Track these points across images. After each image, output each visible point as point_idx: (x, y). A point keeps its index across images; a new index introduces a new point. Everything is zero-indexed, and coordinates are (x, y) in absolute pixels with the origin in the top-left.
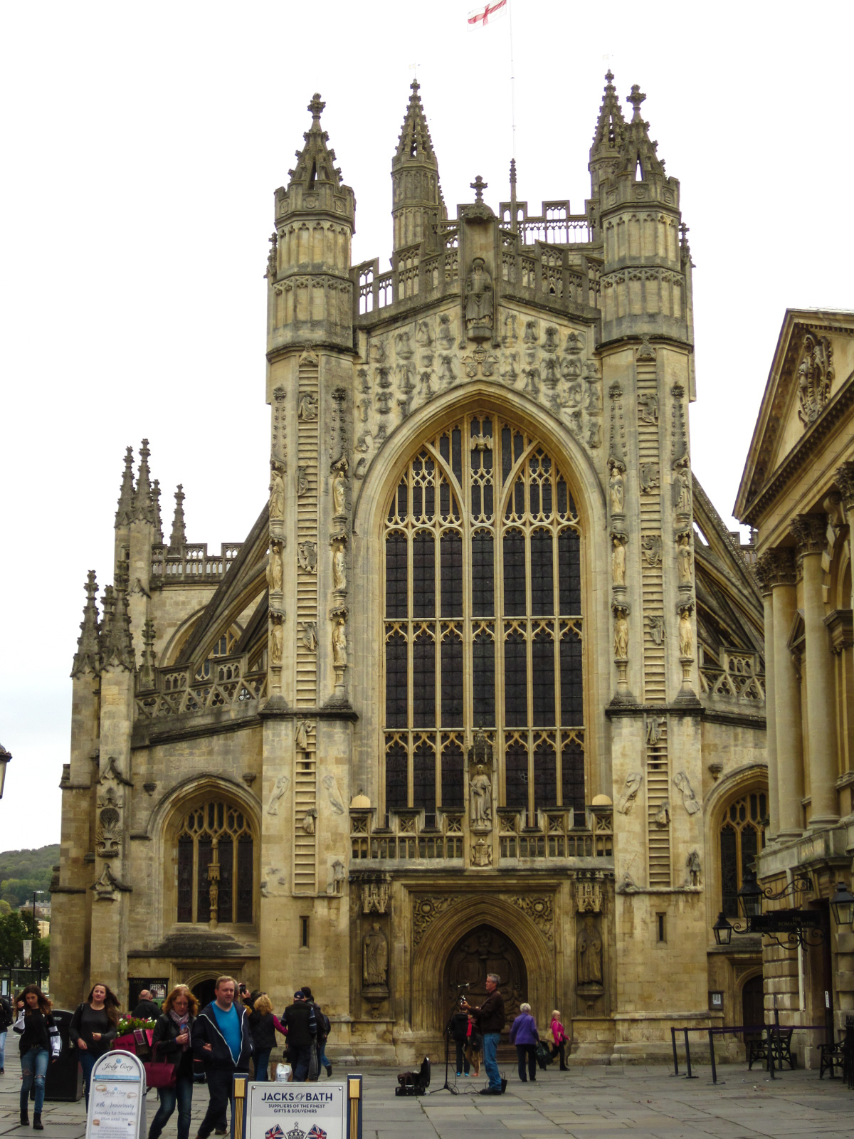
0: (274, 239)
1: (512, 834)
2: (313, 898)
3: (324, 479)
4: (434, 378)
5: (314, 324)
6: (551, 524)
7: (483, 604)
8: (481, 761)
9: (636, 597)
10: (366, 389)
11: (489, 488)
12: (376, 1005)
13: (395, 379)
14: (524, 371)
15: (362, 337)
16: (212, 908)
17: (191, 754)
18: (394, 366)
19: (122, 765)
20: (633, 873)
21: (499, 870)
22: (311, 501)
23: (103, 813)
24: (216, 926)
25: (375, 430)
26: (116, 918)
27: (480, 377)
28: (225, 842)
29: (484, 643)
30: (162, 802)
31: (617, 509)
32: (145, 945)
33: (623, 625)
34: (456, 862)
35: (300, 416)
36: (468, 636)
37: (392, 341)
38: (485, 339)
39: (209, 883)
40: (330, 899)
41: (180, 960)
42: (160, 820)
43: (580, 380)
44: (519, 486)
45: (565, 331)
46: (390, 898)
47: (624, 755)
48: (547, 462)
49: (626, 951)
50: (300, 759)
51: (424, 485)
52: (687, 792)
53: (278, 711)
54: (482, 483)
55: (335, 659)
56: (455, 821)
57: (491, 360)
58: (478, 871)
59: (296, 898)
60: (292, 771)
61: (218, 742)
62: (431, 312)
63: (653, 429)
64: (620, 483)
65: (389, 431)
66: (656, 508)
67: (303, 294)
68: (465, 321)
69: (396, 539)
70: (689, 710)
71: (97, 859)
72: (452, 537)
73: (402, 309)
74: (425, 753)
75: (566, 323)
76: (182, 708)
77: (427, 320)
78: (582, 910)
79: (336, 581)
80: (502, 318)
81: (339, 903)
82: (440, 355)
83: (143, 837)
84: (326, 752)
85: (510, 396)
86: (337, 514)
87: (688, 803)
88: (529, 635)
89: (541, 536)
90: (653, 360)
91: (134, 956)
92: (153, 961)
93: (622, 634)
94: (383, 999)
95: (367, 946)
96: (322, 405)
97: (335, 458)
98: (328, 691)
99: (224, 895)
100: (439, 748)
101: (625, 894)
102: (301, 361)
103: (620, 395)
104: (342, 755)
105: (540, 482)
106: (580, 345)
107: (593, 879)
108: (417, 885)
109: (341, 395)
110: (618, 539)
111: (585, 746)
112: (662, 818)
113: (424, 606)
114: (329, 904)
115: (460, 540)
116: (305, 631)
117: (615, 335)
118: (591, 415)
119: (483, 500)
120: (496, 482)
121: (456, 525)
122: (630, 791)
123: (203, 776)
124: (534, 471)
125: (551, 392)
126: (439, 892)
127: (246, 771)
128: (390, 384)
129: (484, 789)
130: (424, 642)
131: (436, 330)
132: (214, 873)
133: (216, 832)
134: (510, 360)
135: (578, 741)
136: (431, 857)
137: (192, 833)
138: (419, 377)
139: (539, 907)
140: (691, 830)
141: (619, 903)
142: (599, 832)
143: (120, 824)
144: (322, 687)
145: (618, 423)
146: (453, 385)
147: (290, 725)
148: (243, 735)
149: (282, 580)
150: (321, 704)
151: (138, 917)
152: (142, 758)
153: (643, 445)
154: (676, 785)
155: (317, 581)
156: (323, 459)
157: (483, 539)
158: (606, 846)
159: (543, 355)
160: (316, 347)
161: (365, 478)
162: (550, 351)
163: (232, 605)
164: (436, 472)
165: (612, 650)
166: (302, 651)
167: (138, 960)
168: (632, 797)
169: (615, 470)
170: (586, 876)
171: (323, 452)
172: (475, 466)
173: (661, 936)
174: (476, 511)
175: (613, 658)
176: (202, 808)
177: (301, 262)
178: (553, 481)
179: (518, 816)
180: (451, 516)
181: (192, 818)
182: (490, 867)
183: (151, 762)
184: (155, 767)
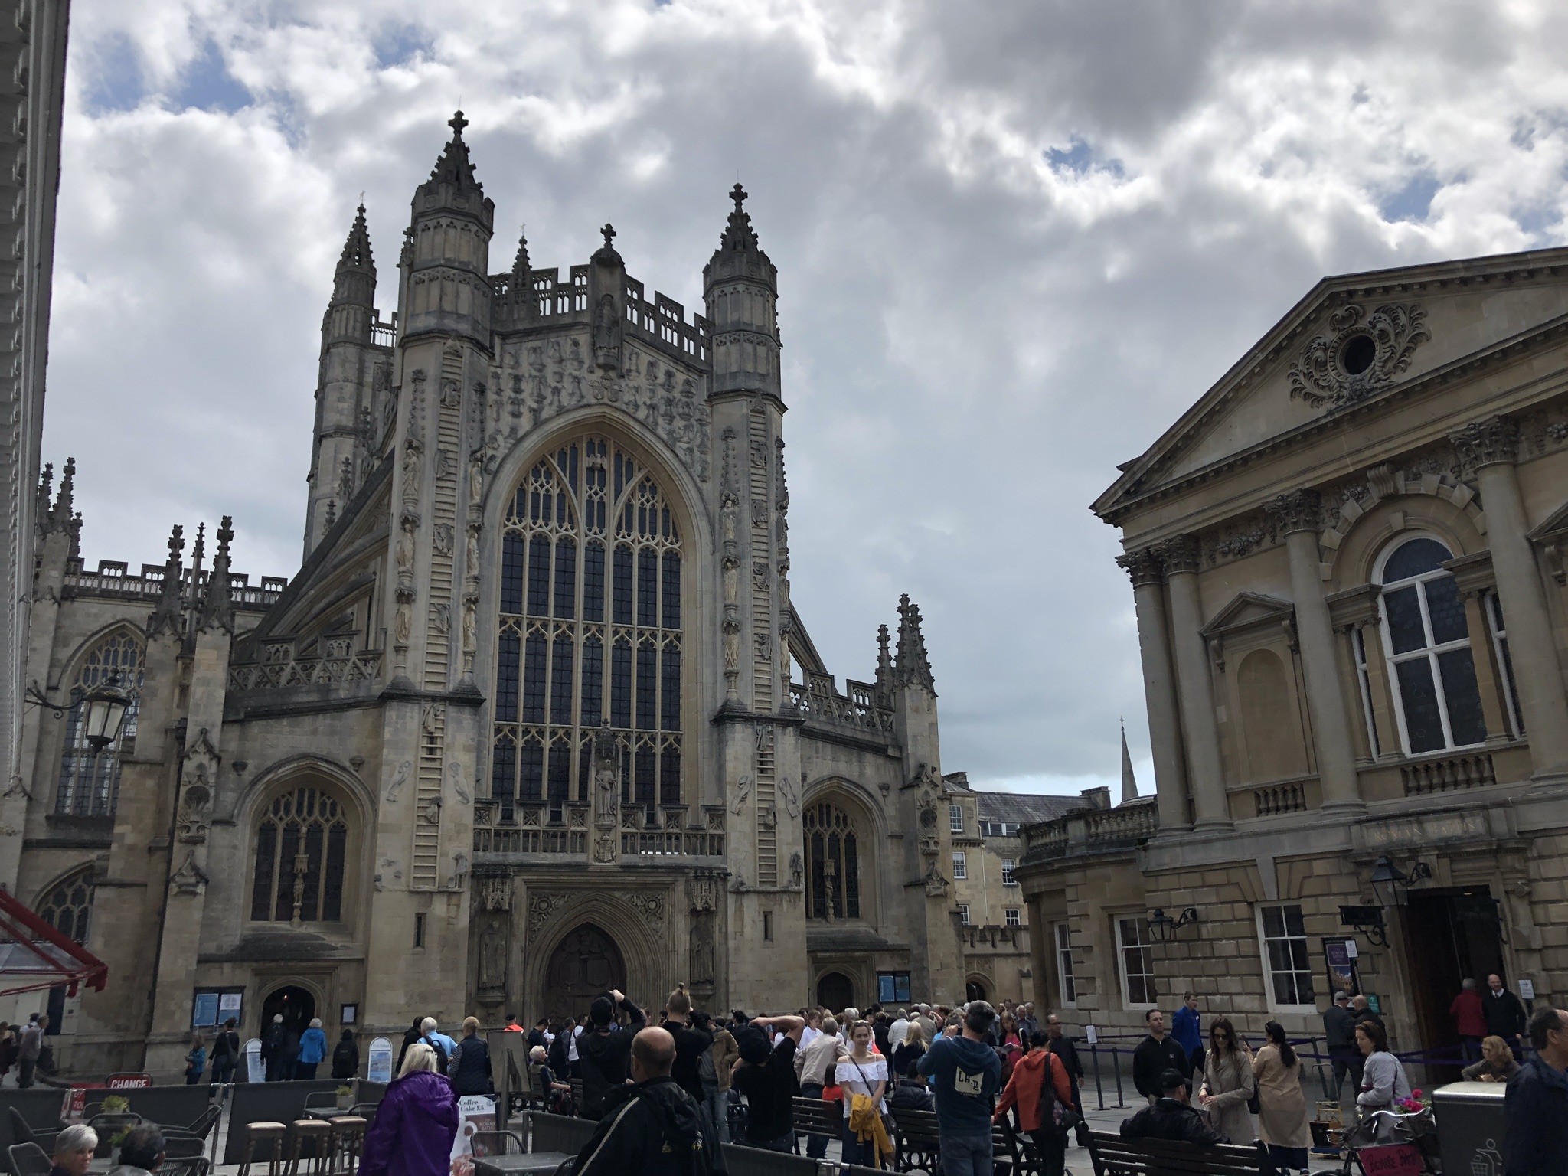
0: (410, 233)
1: (634, 830)
2: (431, 893)
3: (463, 465)
4: (563, 393)
5: (460, 317)
6: (656, 544)
7: (594, 610)
8: (607, 757)
9: (748, 615)
10: (499, 392)
11: (602, 504)
12: (492, 1011)
13: (527, 387)
14: (645, 403)
15: (497, 341)
16: (296, 904)
17: (291, 732)
18: (526, 375)
19: (215, 738)
20: (743, 872)
21: (622, 867)
22: (449, 484)
23: (189, 791)
24: (300, 926)
25: (506, 431)
26: (198, 915)
27: (606, 400)
28: (315, 830)
29: (594, 645)
30: (253, 783)
31: (731, 536)
32: (219, 948)
33: (735, 639)
34: (580, 858)
35: (443, 401)
36: (580, 638)
37: (525, 353)
38: (613, 368)
39: (295, 876)
40: (450, 894)
41: (261, 964)
42: (248, 804)
43: (693, 421)
44: (629, 506)
45: (680, 377)
46: (512, 893)
47: (736, 759)
48: (654, 490)
49: (737, 949)
50: (425, 743)
51: (542, 492)
52: (790, 797)
53: (404, 692)
54: (596, 499)
55: (466, 644)
56: (580, 814)
57: (616, 387)
58: (602, 867)
59: (411, 892)
60: (416, 756)
61: (322, 722)
62: (563, 333)
63: (762, 472)
64: (733, 513)
65: (521, 433)
66: (764, 539)
67: (449, 286)
68: (594, 348)
69: (513, 540)
70: (790, 720)
71: (176, 845)
72: (567, 546)
73: (536, 325)
74: (533, 748)
75: (681, 369)
76: (283, 681)
77: (561, 340)
78: (699, 908)
79: (469, 567)
80: (627, 353)
81: (459, 900)
82: (570, 374)
83: (228, 822)
84: (454, 737)
85: (632, 423)
86: (474, 502)
87: (791, 807)
88: (635, 643)
89: (648, 554)
90: (763, 412)
91: (204, 960)
92: (227, 967)
93: (734, 647)
94: (499, 1003)
95: (486, 945)
96: (464, 394)
97: (475, 447)
98: (459, 675)
99: (311, 891)
100: (547, 743)
101: (738, 893)
102: (446, 348)
103: (733, 438)
104: (470, 742)
105: (648, 506)
106: (693, 390)
107: (710, 878)
108: (538, 881)
109: (481, 390)
110: (729, 563)
111: (681, 750)
112: (770, 820)
113: (538, 605)
114: (449, 898)
115: (574, 548)
116: (439, 612)
117: (729, 386)
118: (702, 453)
119: (596, 514)
120: (609, 500)
121: (571, 533)
122: (742, 793)
123: (306, 756)
124: (643, 496)
125: (668, 427)
126: (558, 888)
127: (355, 754)
128: (523, 391)
129: (611, 784)
130: (538, 639)
131: (567, 349)
132: (302, 865)
133: (304, 820)
134: (634, 391)
135: (675, 745)
136: (554, 851)
137: (277, 820)
138: (550, 390)
139: (653, 905)
140: (793, 832)
141: (731, 900)
142: (712, 831)
143: (210, 805)
144: (452, 671)
145: (731, 461)
146: (581, 404)
147: (416, 707)
148: (353, 715)
149: (413, 558)
150: (451, 688)
151: (213, 914)
152: (234, 731)
153: (754, 484)
154: (781, 789)
155: (453, 564)
156: (464, 446)
157: (595, 550)
158: (718, 844)
159: (661, 392)
160: (461, 337)
161: (496, 474)
162: (668, 391)
163: (318, 587)
164: (554, 482)
165: (720, 661)
166: (434, 633)
167: (208, 965)
168: (744, 799)
169: (729, 503)
170: (702, 874)
171: (464, 439)
172: (590, 483)
173: (767, 935)
174: (590, 524)
175: (720, 671)
176: (290, 794)
177: (447, 256)
178: (659, 507)
179: (640, 813)
180: (566, 525)
181: (277, 803)
182: (613, 863)
183: (243, 738)
184: (248, 744)
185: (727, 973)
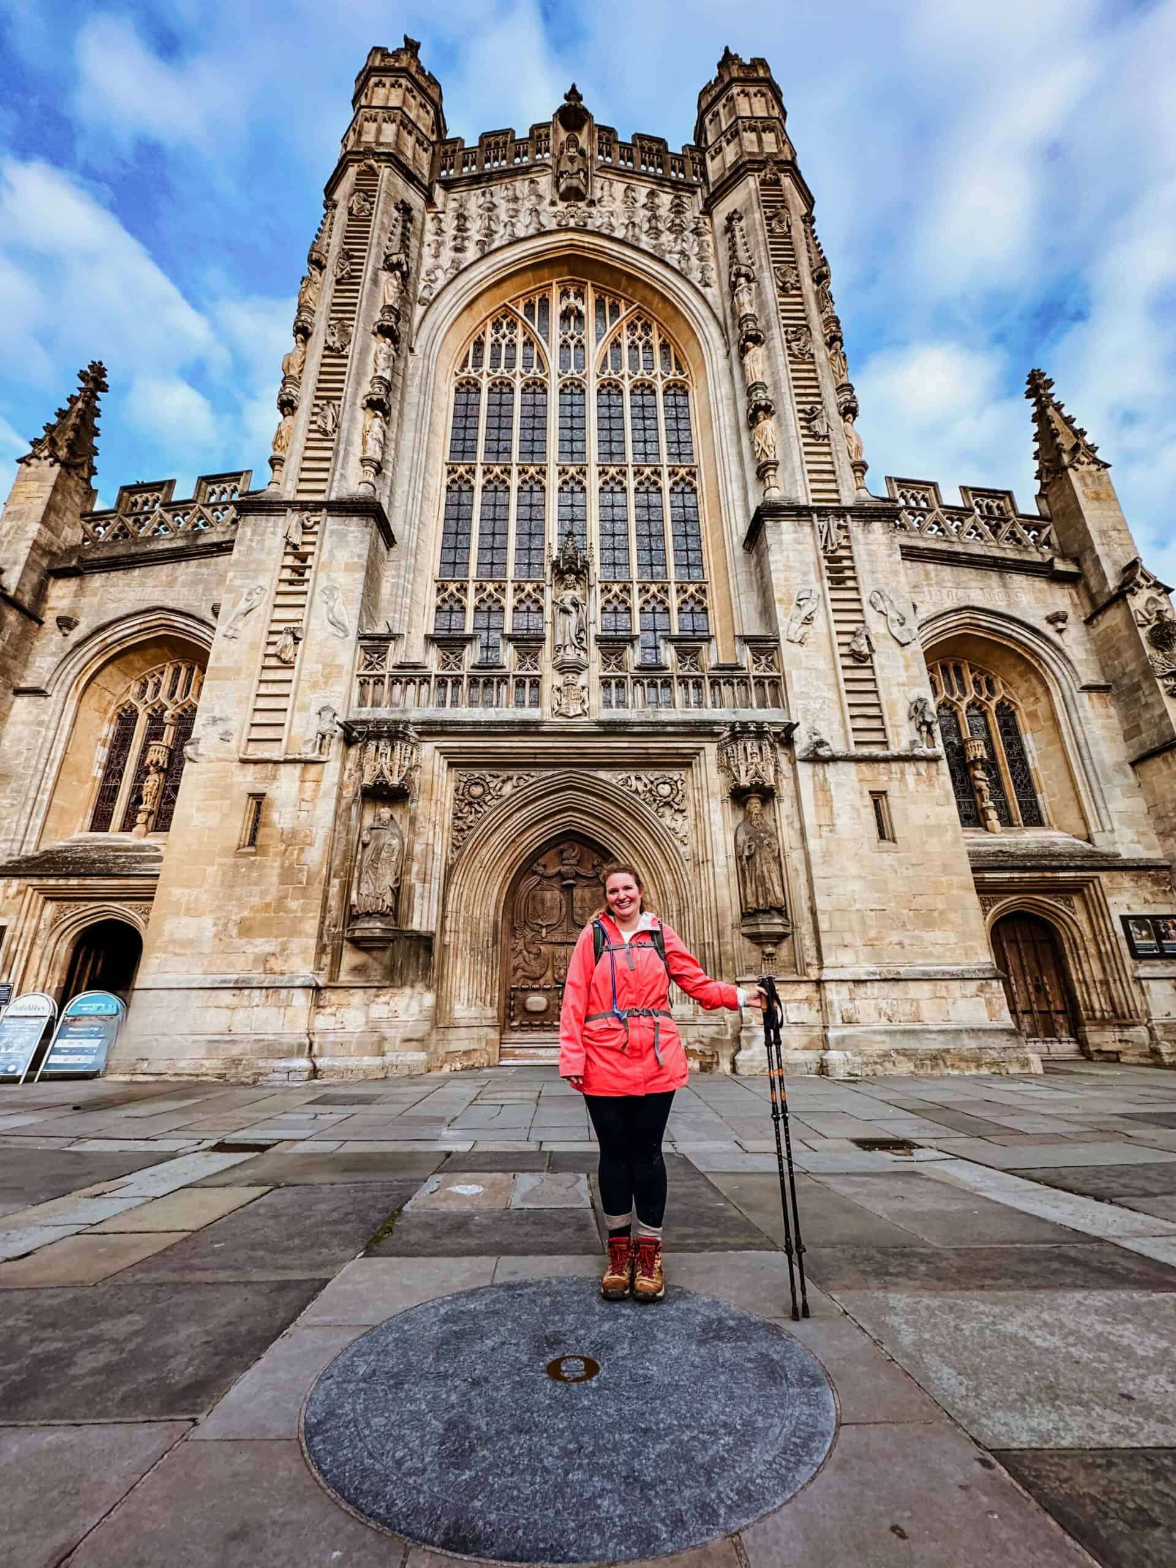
1: (621, 673)
2: (275, 763)
3: (373, 270)
4: (519, 225)
6: (654, 378)
8: (570, 570)
9: (784, 393)
10: (440, 232)
11: (580, 345)
12: (375, 956)
13: (474, 225)
14: (622, 224)
15: (439, 186)
16: (143, 807)
17: (142, 585)
18: (474, 215)
20: (821, 727)
21: (599, 723)
22: (352, 287)
24: (141, 837)
25: (447, 264)
27: (573, 226)
29: (573, 489)
30: (79, 644)
31: (748, 310)
33: (768, 425)
34: (528, 713)
35: (351, 212)
36: (554, 482)
37: (473, 197)
39: (149, 771)
40: (307, 764)
43: (686, 233)
44: (616, 345)
45: (665, 199)
46: (413, 766)
47: (788, 568)
48: (646, 325)
49: (827, 855)
50: (290, 561)
51: (504, 341)
52: (893, 616)
54: (572, 341)
55: (364, 451)
56: (528, 656)
57: (586, 214)
58: (566, 726)
59: (244, 761)
60: (273, 577)
62: (520, 179)
63: (785, 240)
64: (750, 287)
65: (464, 265)
66: (800, 308)
67: (372, 126)
68: (557, 185)
69: (467, 388)
70: (879, 511)
72: (535, 389)
74: (490, 608)
75: (668, 190)
76: (145, 532)
77: (514, 182)
78: (746, 784)
79: (375, 369)
80: (598, 185)
81: (321, 773)
82: (527, 209)
83: (38, 693)
84: (331, 554)
85: (608, 245)
86: (386, 305)
87: (896, 630)
88: (631, 483)
89: (643, 390)
90: (779, 184)
93: (768, 433)
94: (383, 943)
95: (364, 845)
96: (379, 208)
97: (391, 252)
98: (350, 485)
100: (509, 601)
101: (815, 758)
102: (359, 170)
103: (740, 219)
104: (356, 559)
105: (640, 343)
106: (685, 206)
107: (761, 737)
109: (406, 210)
111: (707, 603)
112: (861, 648)
114: (304, 770)
115: (545, 391)
116: (323, 411)
118: (701, 259)
119: (573, 357)
120: (589, 342)
121: (540, 375)
122: (805, 612)
123: (153, 609)
124: (633, 334)
125: (654, 242)
126: (500, 765)
128: (468, 228)
129: (575, 604)
130: (496, 489)
131: (523, 188)
132: (156, 756)
133: (175, 702)
134: (607, 215)
135: (698, 596)
136: (487, 706)
137: (140, 705)
138: (502, 225)
139: (665, 790)
140: (907, 667)
141: (805, 773)
142: (758, 673)
144: (337, 479)
146: (542, 231)
147: (281, 519)
149: (302, 366)
150: (335, 496)
152: (65, 586)
153: (775, 252)
154: (874, 604)
155: (348, 364)
156: (374, 251)
157: (572, 391)
158: (771, 691)
159: (643, 212)
160: (377, 155)
161: (429, 304)
162: (651, 209)
164: (519, 330)
166: (315, 436)
169: (741, 280)
170: (745, 732)
171: (375, 244)
172: (565, 326)
173: (883, 831)
174: (564, 364)
175: (751, 471)
178: (656, 343)
179: (629, 648)
180: (534, 369)
181: (144, 685)
182: (586, 719)
183: (80, 593)
184: (83, 600)
185: (812, 898)
